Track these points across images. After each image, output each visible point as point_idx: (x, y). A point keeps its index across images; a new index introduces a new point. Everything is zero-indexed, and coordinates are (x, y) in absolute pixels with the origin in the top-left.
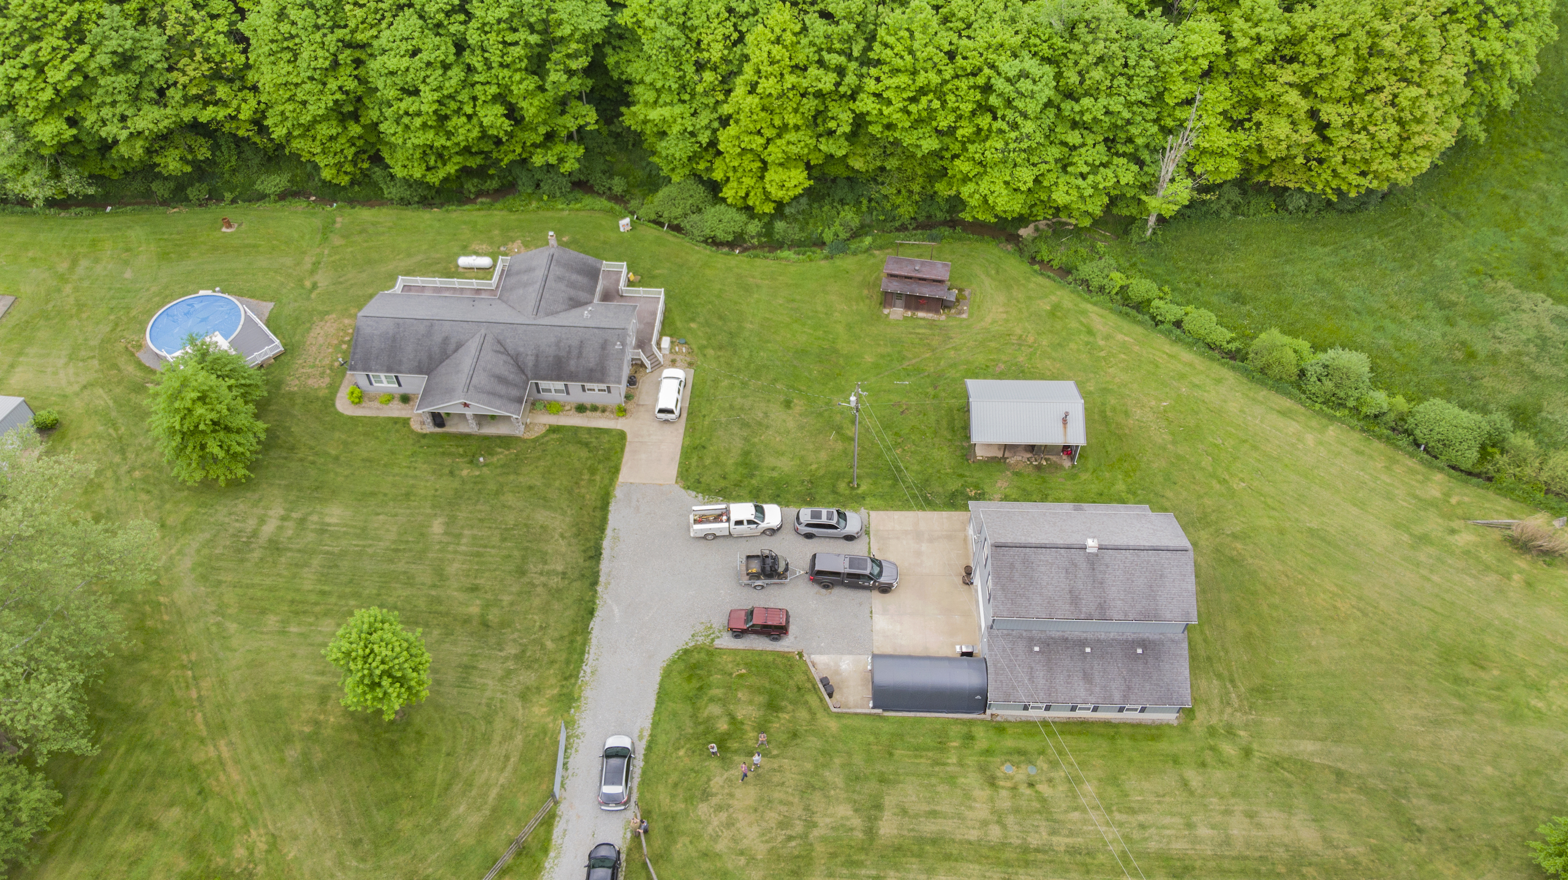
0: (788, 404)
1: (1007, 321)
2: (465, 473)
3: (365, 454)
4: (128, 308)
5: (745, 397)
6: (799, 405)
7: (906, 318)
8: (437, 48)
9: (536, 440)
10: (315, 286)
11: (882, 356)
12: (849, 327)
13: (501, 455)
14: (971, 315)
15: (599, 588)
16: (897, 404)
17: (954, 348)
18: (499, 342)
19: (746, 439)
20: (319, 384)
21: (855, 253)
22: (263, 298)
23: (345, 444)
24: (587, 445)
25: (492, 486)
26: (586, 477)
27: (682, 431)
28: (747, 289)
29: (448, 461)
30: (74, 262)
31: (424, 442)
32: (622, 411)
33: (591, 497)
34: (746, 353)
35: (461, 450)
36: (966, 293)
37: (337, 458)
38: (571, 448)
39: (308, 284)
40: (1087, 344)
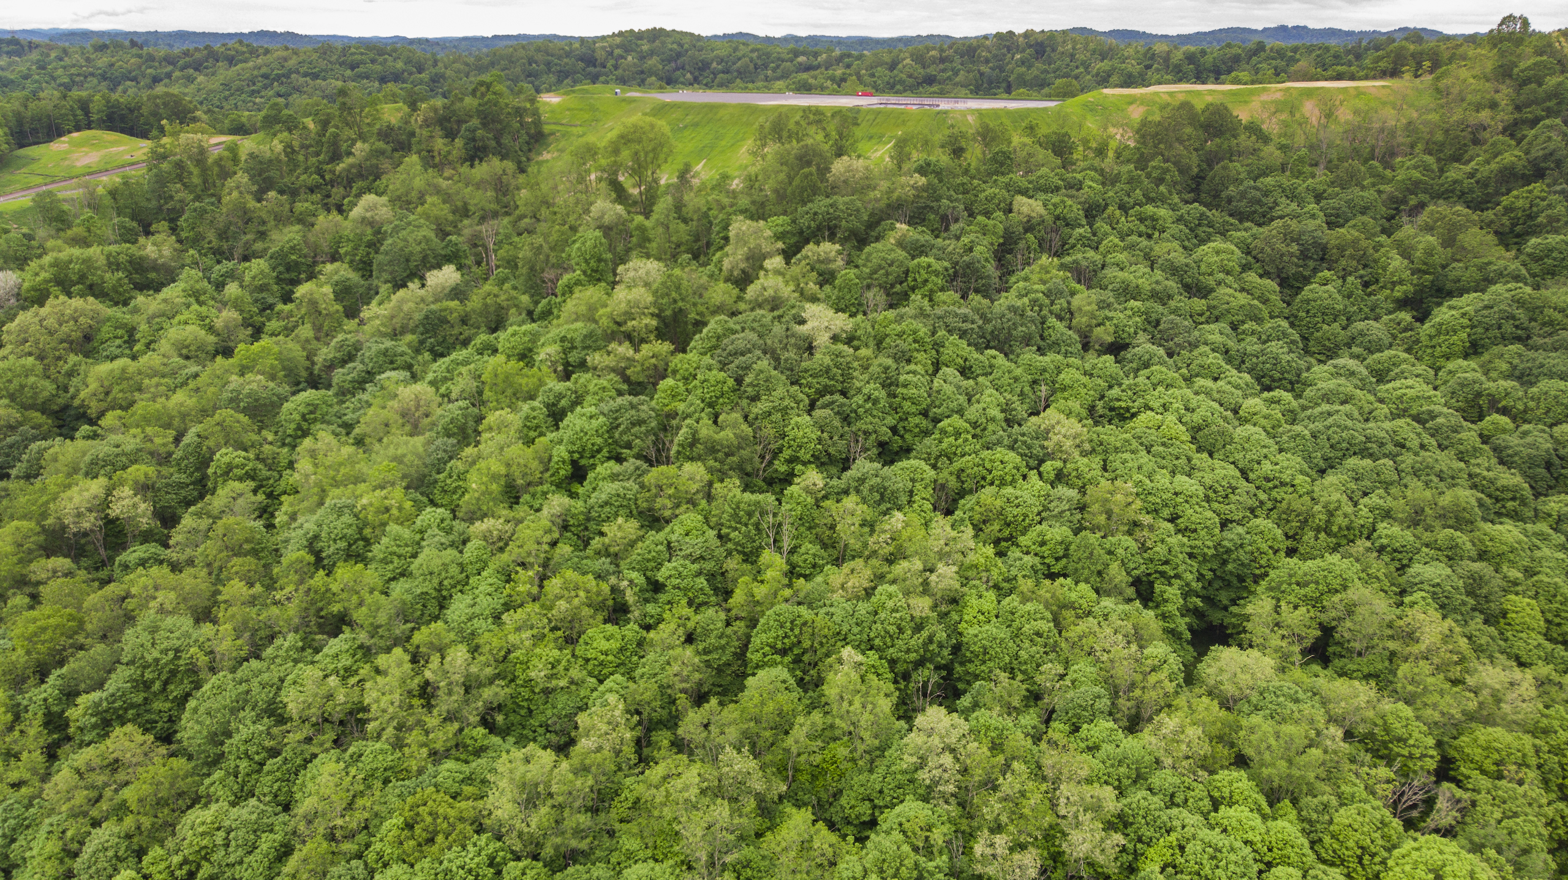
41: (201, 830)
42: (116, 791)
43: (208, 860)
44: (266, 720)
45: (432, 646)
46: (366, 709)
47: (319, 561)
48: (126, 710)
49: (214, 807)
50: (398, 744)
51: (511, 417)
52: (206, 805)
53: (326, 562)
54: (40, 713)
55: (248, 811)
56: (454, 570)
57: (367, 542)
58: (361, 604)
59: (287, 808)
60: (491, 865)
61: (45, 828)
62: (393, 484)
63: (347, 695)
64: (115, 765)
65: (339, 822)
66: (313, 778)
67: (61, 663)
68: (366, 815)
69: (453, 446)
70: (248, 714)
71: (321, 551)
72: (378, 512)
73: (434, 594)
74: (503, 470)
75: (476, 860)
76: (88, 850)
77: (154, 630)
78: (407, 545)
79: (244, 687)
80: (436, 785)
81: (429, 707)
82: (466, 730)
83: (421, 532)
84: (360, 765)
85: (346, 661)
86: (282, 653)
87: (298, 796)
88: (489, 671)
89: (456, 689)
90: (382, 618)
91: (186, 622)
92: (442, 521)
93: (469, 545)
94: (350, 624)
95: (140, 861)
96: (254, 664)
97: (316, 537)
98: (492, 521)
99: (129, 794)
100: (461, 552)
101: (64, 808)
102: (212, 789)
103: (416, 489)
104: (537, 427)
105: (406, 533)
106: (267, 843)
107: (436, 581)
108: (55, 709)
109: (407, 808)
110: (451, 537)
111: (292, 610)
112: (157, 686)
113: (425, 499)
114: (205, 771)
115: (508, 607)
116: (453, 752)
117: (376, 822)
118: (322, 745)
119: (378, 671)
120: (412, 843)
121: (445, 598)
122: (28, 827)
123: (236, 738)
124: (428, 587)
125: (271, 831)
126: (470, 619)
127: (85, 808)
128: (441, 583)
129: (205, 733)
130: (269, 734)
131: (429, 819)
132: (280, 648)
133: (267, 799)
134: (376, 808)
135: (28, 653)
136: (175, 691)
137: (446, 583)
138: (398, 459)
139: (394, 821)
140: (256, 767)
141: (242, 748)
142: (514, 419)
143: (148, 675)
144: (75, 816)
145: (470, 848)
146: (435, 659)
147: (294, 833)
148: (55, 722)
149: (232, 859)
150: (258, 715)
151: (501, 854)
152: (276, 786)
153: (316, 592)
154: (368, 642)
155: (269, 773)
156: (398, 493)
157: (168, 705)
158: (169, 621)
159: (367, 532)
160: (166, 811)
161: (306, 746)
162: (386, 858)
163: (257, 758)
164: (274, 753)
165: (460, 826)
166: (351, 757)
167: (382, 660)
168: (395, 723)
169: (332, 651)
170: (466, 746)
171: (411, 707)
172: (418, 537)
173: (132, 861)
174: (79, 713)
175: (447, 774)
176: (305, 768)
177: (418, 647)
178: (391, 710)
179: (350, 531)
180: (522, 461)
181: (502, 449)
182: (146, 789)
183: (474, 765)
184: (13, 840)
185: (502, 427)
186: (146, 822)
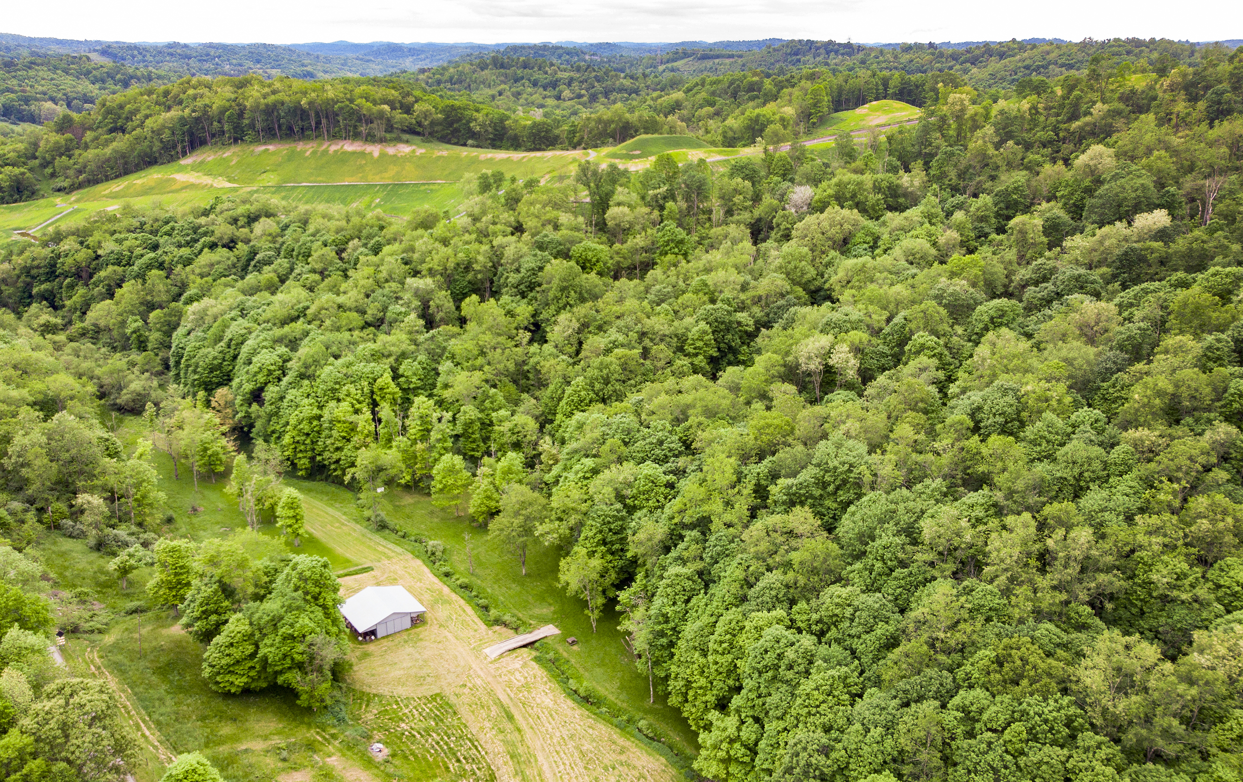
41: (837, 600)
42: (787, 552)
43: (836, 626)
44: (903, 537)
45: (1061, 523)
46: (986, 555)
47: (976, 429)
48: (807, 498)
49: (849, 588)
50: (1006, 592)
51: (1191, 344)
52: (844, 586)
53: (982, 431)
54: (753, 482)
55: (873, 600)
56: (1097, 465)
57: (1023, 424)
58: (1004, 470)
59: (902, 611)
60: (1067, 725)
61: (738, 560)
62: (1058, 380)
63: (973, 537)
64: (791, 533)
65: (941, 635)
66: (929, 595)
67: (773, 454)
68: (966, 639)
69: (1124, 360)
70: (891, 527)
71: (980, 421)
72: (1039, 399)
73: (1072, 482)
74: (1171, 389)
75: (1055, 714)
76: (761, 584)
77: (839, 446)
78: (1057, 433)
79: (893, 506)
80: (1032, 637)
81: (1042, 571)
82: (1073, 604)
83: (1074, 426)
84: (970, 598)
85: (979, 512)
86: (928, 491)
87: (913, 605)
88: (1109, 559)
89: (1072, 564)
90: (1020, 485)
91: (863, 448)
92: (1097, 421)
93: (1117, 448)
94: (992, 485)
95: (791, 608)
96: (905, 492)
97: (979, 409)
98: (1146, 432)
99: (795, 557)
100: (1108, 453)
101: (752, 550)
102: (851, 575)
103: (1079, 391)
104: (1219, 358)
105: (1060, 423)
106: (881, 629)
107: (1076, 471)
108: (763, 482)
109: (1001, 646)
110: (1101, 438)
111: (945, 459)
112: (831, 488)
113: (1084, 402)
114: (849, 560)
115: (1142, 510)
116: (1055, 618)
117: (972, 649)
118: (943, 572)
119: (1004, 527)
120: (998, 676)
121: (1081, 488)
122: (727, 556)
123: (878, 542)
124: (1067, 474)
125: (887, 623)
126: (1102, 511)
127: (765, 555)
128: (1081, 474)
129: (856, 531)
130: (903, 548)
131: (1019, 663)
132: (927, 487)
133: (890, 597)
134: (975, 637)
135: (756, 439)
136: (843, 496)
137: (1086, 474)
138: (1069, 361)
139: (988, 653)
140: (887, 571)
141: (880, 552)
142: (1194, 346)
143: (827, 478)
144: (758, 559)
145: (1051, 702)
146: (1060, 532)
147: (904, 632)
148: (761, 492)
149: (853, 632)
150: (898, 531)
151: (1080, 720)
152: (899, 591)
153: (968, 452)
154: (1003, 503)
155: (895, 578)
156: (1061, 387)
157: (835, 505)
158: (851, 443)
159: (1024, 415)
160: (816, 578)
161: (929, 568)
162: (973, 681)
163: (889, 563)
164: (903, 564)
165: (1046, 680)
166: (964, 589)
167: (1010, 520)
168: (1009, 574)
169: (969, 502)
170: (1069, 618)
171: (1026, 565)
172: (1070, 430)
173: (786, 605)
174: (776, 490)
175: (1045, 632)
176: (925, 586)
177: (1046, 519)
178: (1008, 561)
179: (1009, 410)
180: (1193, 385)
181: (1174, 371)
182: (807, 556)
183: (1073, 636)
184: (717, 562)
185: (1180, 349)
186: (802, 581)
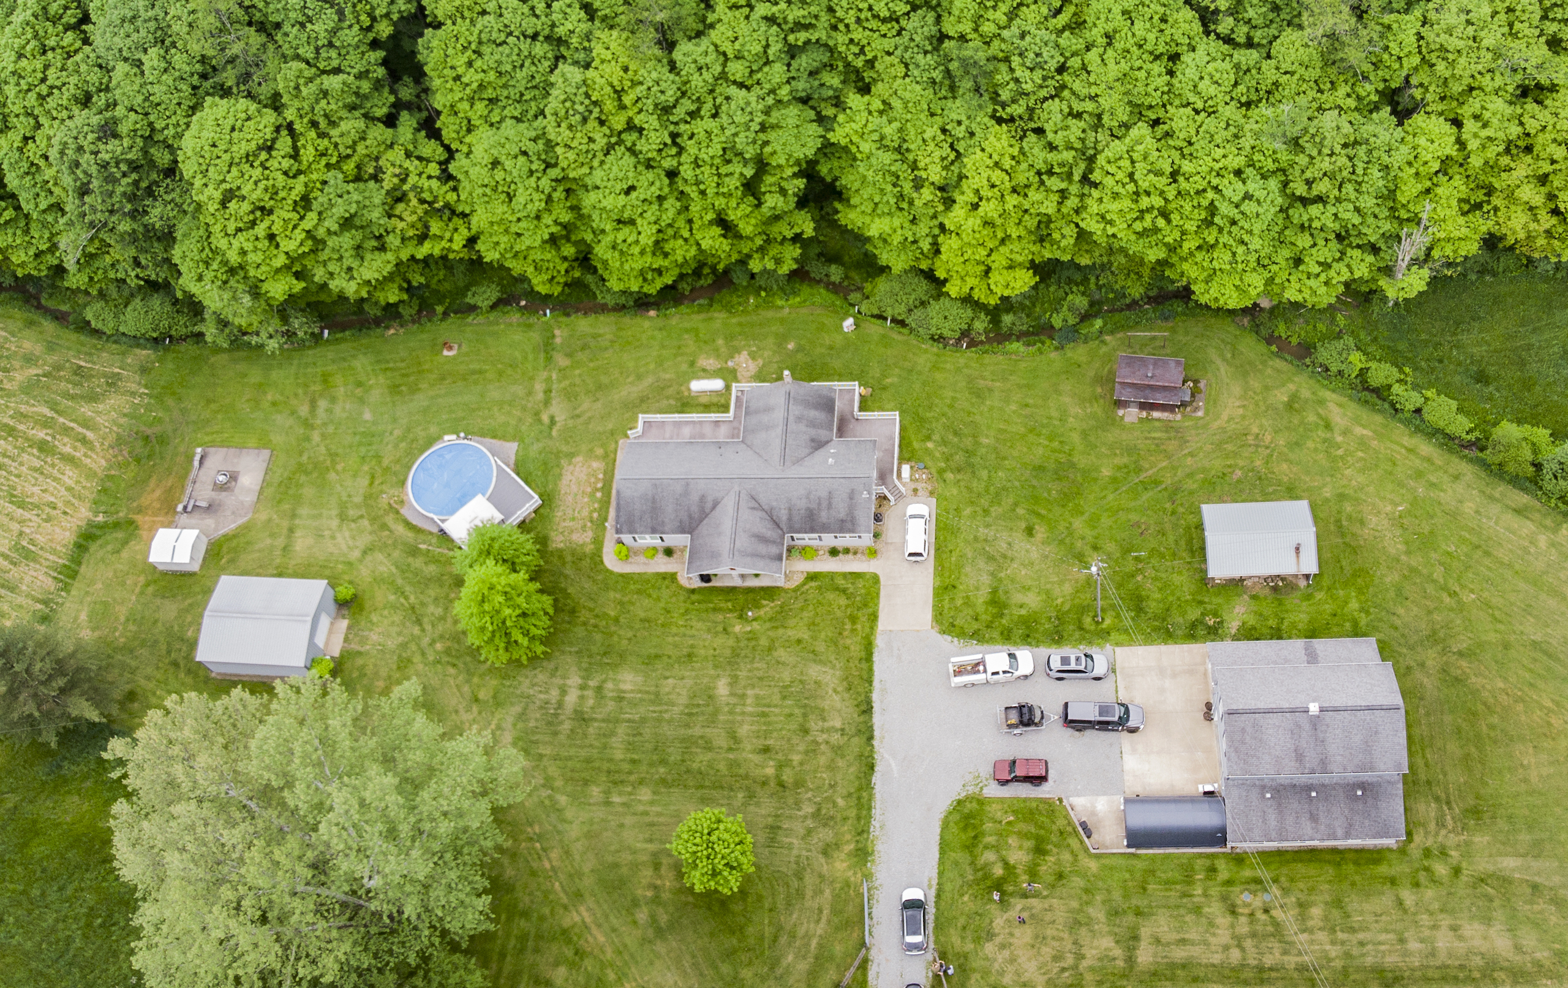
0: (1030, 531)
1: (1243, 417)
2: (737, 629)
3: (642, 615)
4: (378, 457)
5: (988, 526)
6: (1041, 531)
7: (1141, 420)
8: (651, 184)
9: (795, 590)
10: (553, 421)
11: (1119, 468)
12: (1084, 434)
13: (768, 608)
14: (1207, 413)
15: (875, 743)
16: (1137, 524)
17: (1192, 455)
18: (753, 498)
19: (992, 574)
20: (583, 538)
21: (1086, 342)
22: (504, 438)
23: (621, 603)
24: (844, 591)
25: (764, 642)
26: (848, 626)
27: (931, 570)
28: (979, 394)
29: (720, 617)
30: (313, 404)
31: (694, 597)
32: (873, 553)
33: (856, 650)
34: (984, 474)
35: (730, 605)
36: (1202, 385)
37: (616, 620)
38: (830, 596)
39: (545, 418)
40: (1325, 441)
